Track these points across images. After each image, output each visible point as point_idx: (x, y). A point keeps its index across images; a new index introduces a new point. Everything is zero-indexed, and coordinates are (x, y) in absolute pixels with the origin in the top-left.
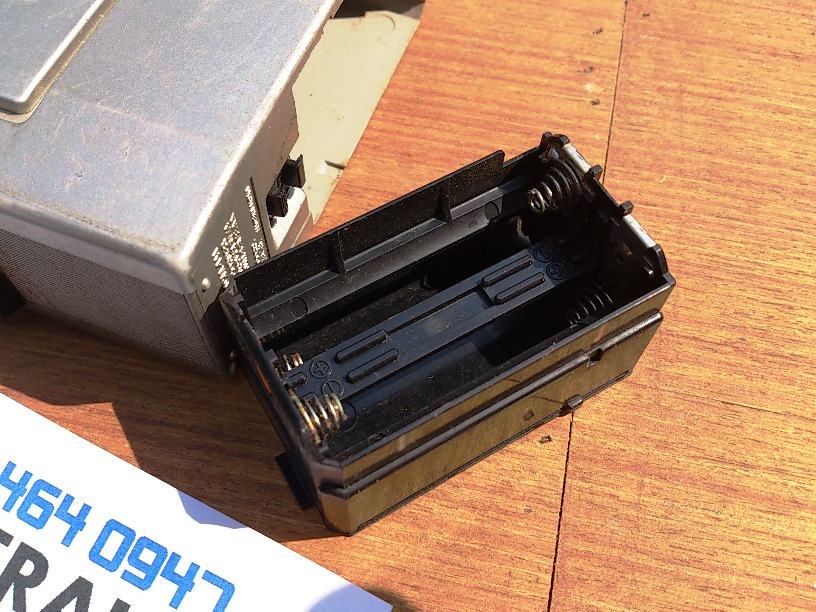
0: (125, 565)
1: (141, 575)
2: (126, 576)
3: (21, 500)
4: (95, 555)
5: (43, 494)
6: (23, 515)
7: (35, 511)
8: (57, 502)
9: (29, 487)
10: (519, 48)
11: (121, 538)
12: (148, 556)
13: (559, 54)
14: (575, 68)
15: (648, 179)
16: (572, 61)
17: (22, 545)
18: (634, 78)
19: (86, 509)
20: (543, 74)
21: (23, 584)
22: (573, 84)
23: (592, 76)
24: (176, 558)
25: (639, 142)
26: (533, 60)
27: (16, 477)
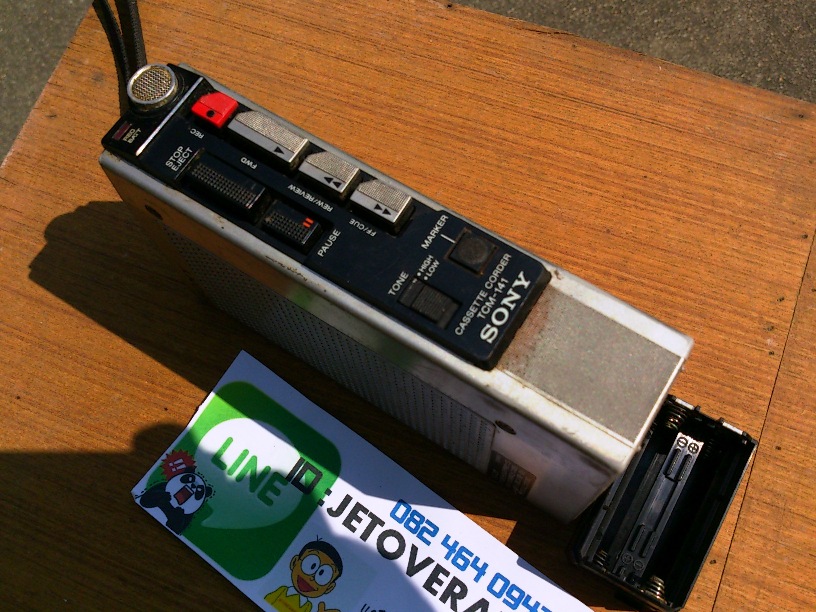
0: (504, 596)
1: (513, 602)
2: (505, 601)
3: (453, 555)
4: (490, 588)
5: (464, 554)
6: (454, 562)
7: (461, 562)
8: (471, 559)
9: (457, 549)
10: (729, 307)
11: (503, 583)
12: (516, 594)
13: (755, 315)
14: (762, 326)
15: (795, 412)
16: (761, 320)
17: (454, 578)
18: (799, 339)
19: (485, 565)
20: (742, 328)
21: (455, 598)
22: (759, 338)
23: (771, 333)
24: (529, 597)
25: (793, 385)
26: (737, 318)
27: (451, 542)
